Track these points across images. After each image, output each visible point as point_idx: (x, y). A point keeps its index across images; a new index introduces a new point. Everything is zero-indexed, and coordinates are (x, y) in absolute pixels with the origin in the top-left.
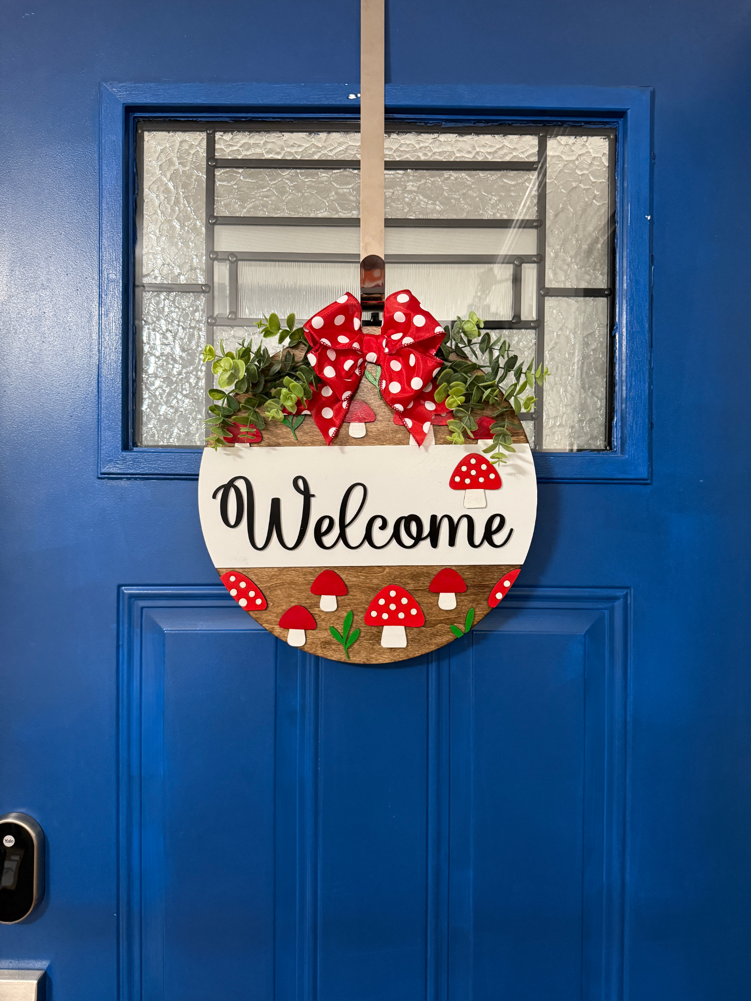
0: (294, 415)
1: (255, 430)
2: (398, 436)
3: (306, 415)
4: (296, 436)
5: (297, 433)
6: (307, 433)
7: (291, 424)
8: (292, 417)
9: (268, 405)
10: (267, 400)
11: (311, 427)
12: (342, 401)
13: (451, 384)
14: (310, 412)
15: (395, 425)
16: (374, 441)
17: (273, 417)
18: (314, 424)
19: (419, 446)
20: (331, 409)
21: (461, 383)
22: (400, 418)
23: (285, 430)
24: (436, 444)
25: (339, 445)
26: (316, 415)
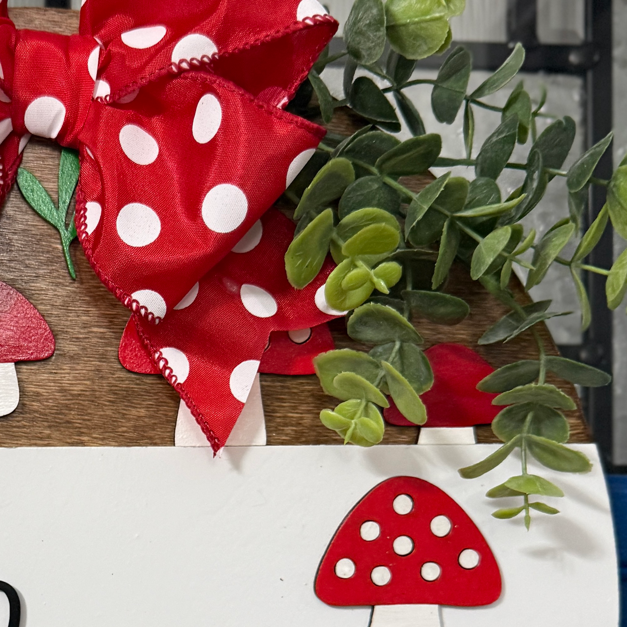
2: (134, 412)
13: (346, 219)
15: (123, 374)
16: (47, 432)
19: (216, 447)
21: (386, 214)
22: (144, 347)
24: (269, 443)
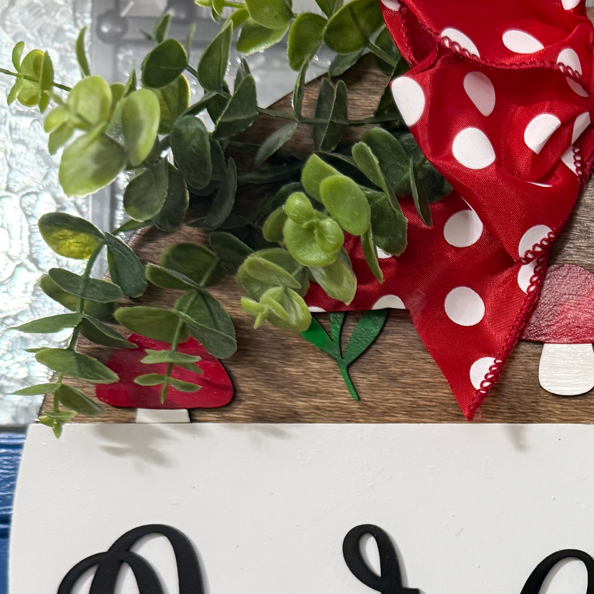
0: (347, 314)
1: (198, 358)
3: (389, 313)
4: (353, 385)
5: (356, 375)
6: (393, 379)
7: (336, 344)
8: (340, 317)
9: (251, 273)
10: (245, 254)
11: (409, 355)
12: (519, 263)
14: (403, 300)
17: (270, 317)
18: (419, 345)
20: (477, 296)
23: (316, 366)
25: (505, 420)
26: (424, 312)
